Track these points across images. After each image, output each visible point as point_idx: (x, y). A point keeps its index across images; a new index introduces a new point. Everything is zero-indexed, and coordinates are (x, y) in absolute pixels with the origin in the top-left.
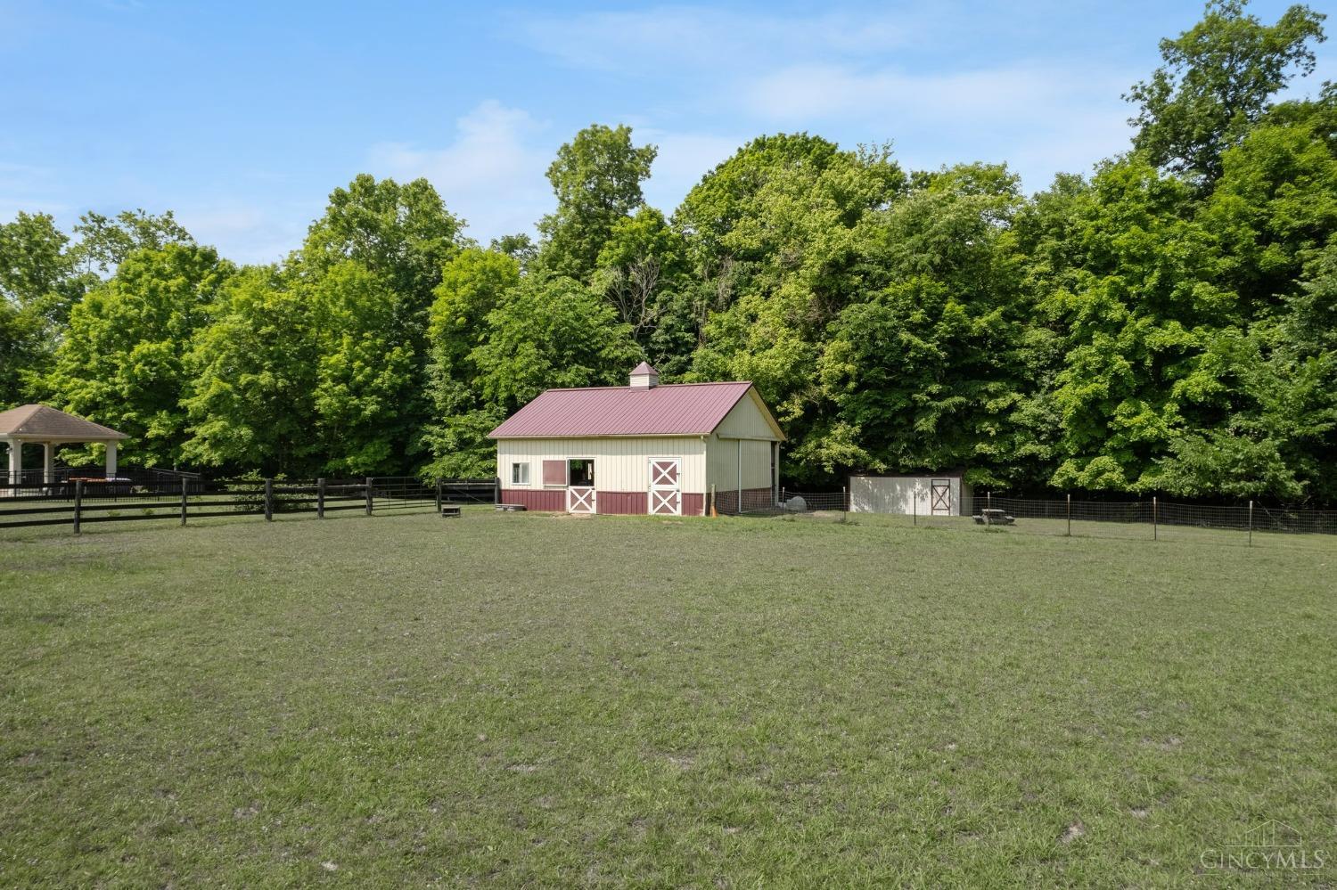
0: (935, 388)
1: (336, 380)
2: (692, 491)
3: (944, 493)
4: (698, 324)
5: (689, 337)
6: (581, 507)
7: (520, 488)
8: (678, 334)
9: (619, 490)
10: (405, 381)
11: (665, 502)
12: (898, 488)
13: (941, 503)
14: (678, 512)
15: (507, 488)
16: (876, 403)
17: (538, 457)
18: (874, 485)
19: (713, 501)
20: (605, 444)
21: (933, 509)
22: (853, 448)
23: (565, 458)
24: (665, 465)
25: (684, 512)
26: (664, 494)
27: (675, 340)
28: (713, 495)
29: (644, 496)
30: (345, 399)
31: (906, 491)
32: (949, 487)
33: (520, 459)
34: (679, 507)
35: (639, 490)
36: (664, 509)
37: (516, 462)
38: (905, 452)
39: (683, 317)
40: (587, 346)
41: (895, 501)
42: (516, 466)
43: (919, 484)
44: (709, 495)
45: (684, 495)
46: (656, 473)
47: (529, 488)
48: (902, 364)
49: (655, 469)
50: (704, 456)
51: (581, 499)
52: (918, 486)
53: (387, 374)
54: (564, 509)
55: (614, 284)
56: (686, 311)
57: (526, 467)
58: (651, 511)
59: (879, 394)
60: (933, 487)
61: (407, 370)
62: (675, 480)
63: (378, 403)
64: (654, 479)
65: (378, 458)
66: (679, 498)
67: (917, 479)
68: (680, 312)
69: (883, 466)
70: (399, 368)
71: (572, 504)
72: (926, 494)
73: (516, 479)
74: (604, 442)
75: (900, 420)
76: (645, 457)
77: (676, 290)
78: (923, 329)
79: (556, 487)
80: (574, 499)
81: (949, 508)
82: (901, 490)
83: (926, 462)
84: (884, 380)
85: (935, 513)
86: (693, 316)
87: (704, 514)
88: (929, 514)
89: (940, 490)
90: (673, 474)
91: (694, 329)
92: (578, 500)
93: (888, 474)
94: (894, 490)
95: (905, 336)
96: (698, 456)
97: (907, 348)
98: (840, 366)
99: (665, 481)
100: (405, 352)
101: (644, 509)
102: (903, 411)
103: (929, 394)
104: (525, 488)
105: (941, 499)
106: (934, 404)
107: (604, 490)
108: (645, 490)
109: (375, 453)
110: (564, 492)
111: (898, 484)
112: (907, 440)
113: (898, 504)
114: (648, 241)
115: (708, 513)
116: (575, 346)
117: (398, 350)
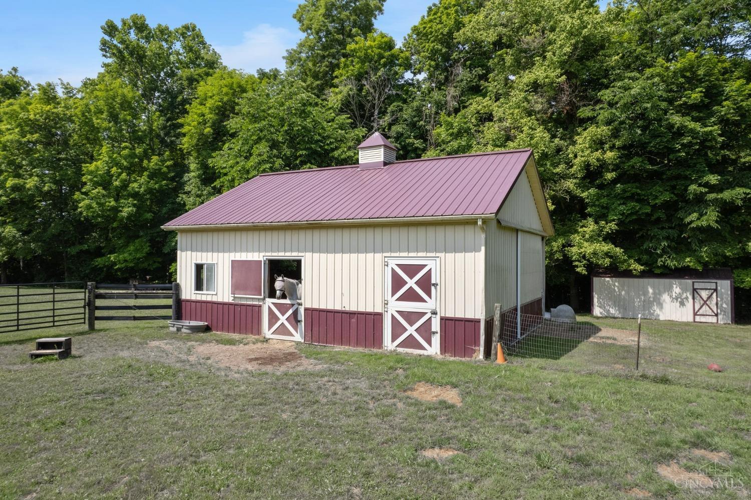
0: (713, 179)
1: (96, 185)
2: (460, 315)
3: (710, 297)
4: (427, 131)
5: (418, 143)
6: (282, 330)
7: (204, 298)
8: (408, 141)
9: (338, 307)
10: (161, 186)
11: (411, 330)
12: (651, 291)
13: (705, 308)
14: (434, 349)
15: (188, 298)
16: (632, 197)
17: (226, 255)
18: (622, 287)
19: (496, 332)
20: (319, 237)
21: (695, 314)
22: (606, 247)
23: (260, 256)
24: (411, 270)
25: (444, 348)
26: (411, 317)
27: (404, 148)
28: (497, 323)
29: (376, 319)
30: (103, 201)
31: (660, 294)
32: (716, 290)
33: (204, 258)
34: (436, 340)
35: (370, 309)
36: (410, 342)
37: (199, 262)
38: (664, 251)
39: (413, 125)
40: (321, 147)
41: (647, 305)
42: (199, 268)
43: (676, 287)
44: (489, 324)
45: (445, 321)
46: (397, 283)
47: (215, 299)
48: (673, 151)
49: (394, 274)
50: (481, 256)
51: (283, 319)
52: (677, 290)
53: (143, 179)
54: (259, 331)
55: (349, 95)
56: (415, 119)
57: (211, 267)
58: (389, 344)
59: (637, 188)
60: (694, 290)
61: (164, 176)
62: (429, 294)
63: (134, 205)
64: (393, 294)
65: (138, 256)
66: (436, 326)
67: (673, 281)
68: (409, 120)
69: (640, 268)
70: (155, 175)
71: (271, 325)
72: (687, 298)
73: (199, 286)
74: (316, 233)
75: (660, 214)
76: (379, 256)
77: (405, 101)
78: (701, 111)
79: (248, 299)
80: (273, 318)
81: (717, 315)
82: (654, 293)
83: (688, 261)
84: (647, 171)
85: (698, 319)
86: (422, 123)
87: (481, 356)
88: (691, 319)
89: (704, 294)
90: (426, 284)
91: (423, 135)
92: (278, 319)
93: (643, 275)
94: (645, 293)
95: (677, 119)
96: (470, 256)
97: (680, 132)
98: (598, 154)
99: (411, 296)
100: (163, 161)
101: (376, 340)
102: (666, 205)
103: (706, 185)
104: (209, 298)
105: (705, 302)
106: (712, 196)
107: (315, 306)
108: (378, 309)
109: (136, 250)
110: (260, 306)
111: (650, 286)
112: (667, 238)
113: (650, 308)
114: (381, 57)
115: (488, 353)
116: (308, 146)
117: (155, 159)
